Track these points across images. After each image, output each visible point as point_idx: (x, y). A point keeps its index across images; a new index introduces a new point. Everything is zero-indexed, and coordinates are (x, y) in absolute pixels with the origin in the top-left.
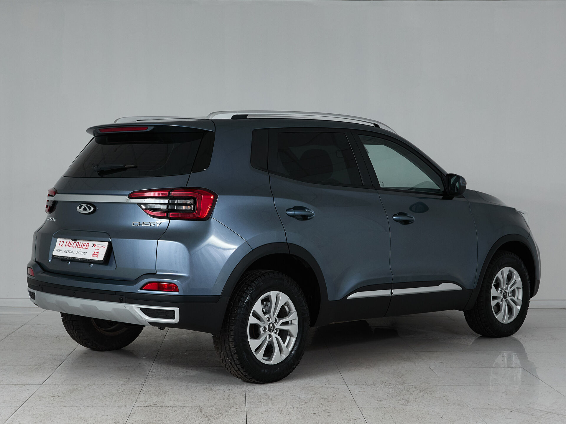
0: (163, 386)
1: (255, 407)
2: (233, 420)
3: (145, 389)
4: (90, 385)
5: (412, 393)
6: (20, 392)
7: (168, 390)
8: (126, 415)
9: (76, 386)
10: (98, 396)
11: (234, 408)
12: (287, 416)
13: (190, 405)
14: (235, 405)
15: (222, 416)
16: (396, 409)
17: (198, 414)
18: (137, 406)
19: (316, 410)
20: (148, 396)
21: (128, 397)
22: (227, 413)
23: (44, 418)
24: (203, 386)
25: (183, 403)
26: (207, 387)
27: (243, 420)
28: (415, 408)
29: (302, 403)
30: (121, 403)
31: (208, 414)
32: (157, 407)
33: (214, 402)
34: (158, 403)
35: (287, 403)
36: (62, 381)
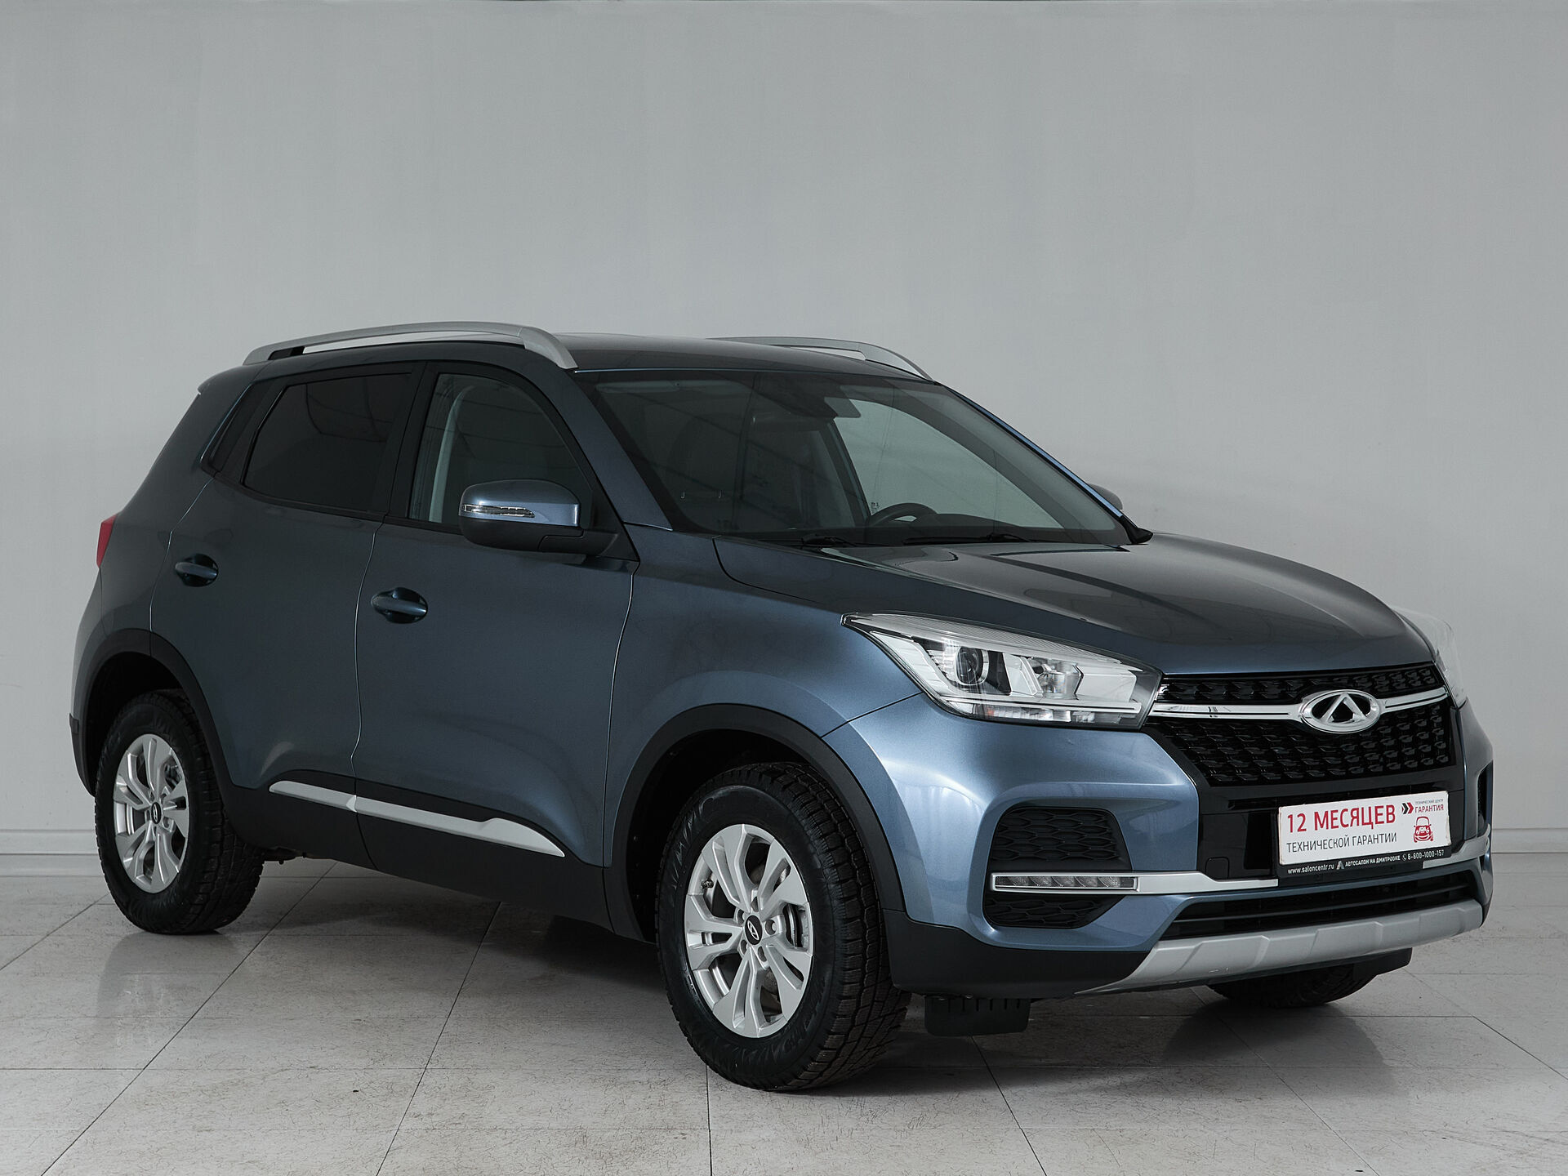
2: (673, 1165)
4: (278, 1071)
6: (83, 1092)
7: (493, 1084)
9: (237, 1074)
10: (301, 1100)
13: (554, 1125)
17: (578, 1150)
18: (409, 1127)
19: (904, 1136)
20: (436, 1100)
27: (700, 1165)
29: (864, 1118)
30: (363, 1121)
31: (605, 1150)
35: (824, 1117)
36: (200, 1060)
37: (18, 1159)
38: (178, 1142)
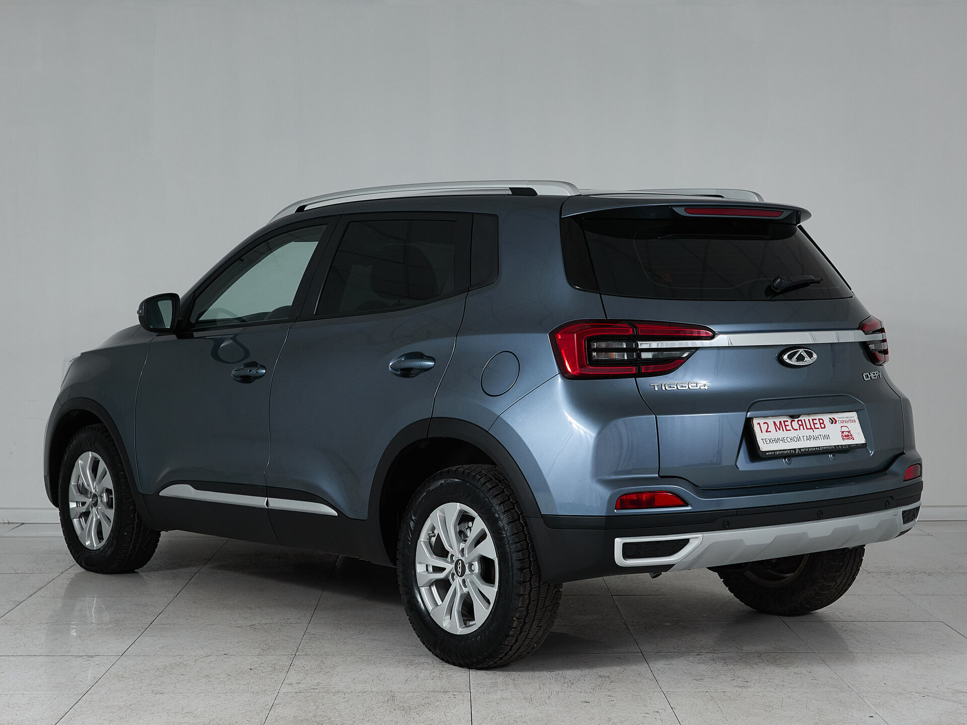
0: (328, 656)
1: (485, 691)
3: (297, 662)
8: (266, 708)
11: (450, 694)
14: (452, 688)
15: (429, 708)
21: (268, 677)
22: (438, 703)
23: (124, 714)
24: (397, 657)
25: (363, 685)
26: (404, 658)
32: (319, 693)
34: (320, 686)
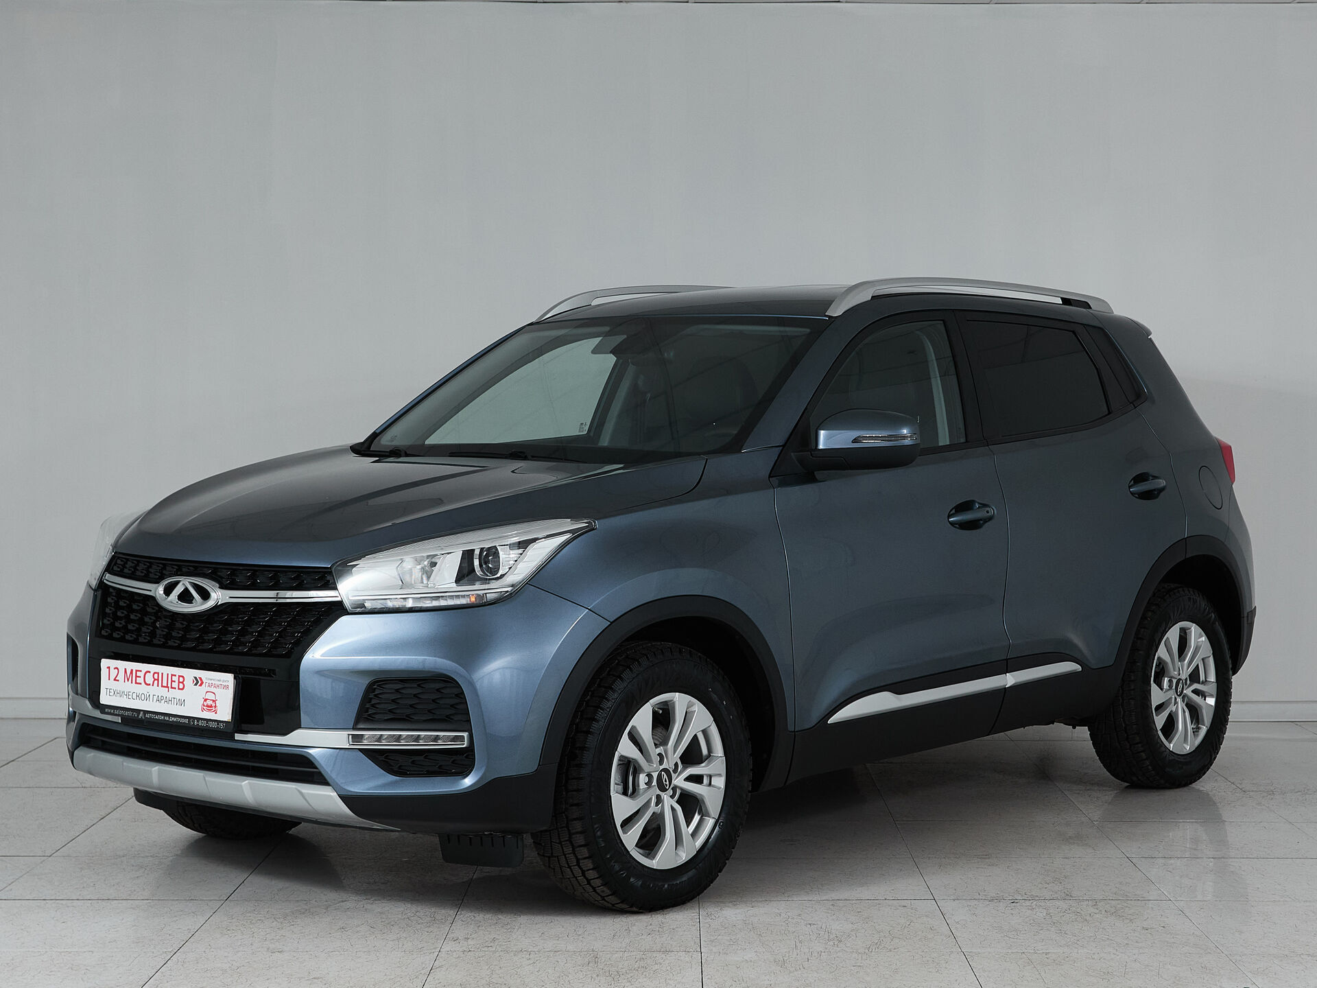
1: (721, 951)
4: (339, 902)
5: (1088, 918)
6: (175, 919)
8: (423, 972)
9: (306, 903)
10: (358, 926)
11: (673, 955)
12: (795, 973)
13: (570, 948)
14: (676, 947)
15: (644, 974)
16: (1050, 955)
17: (590, 968)
18: (448, 949)
19: (864, 957)
20: (472, 926)
21: (426, 929)
22: (656, 967)
23: (229, 980)
25: (555, 942)
27: (693, 981)
28: (1094, 954)
29: (831, 943)
30: (410, 944)
31: (613, 969)
32: (495, 952)
33: (627, 941)
34: (497, 942)
35: (797, 941)
36: (273, 892)
37: (120, 975)
38: (255, 961)
